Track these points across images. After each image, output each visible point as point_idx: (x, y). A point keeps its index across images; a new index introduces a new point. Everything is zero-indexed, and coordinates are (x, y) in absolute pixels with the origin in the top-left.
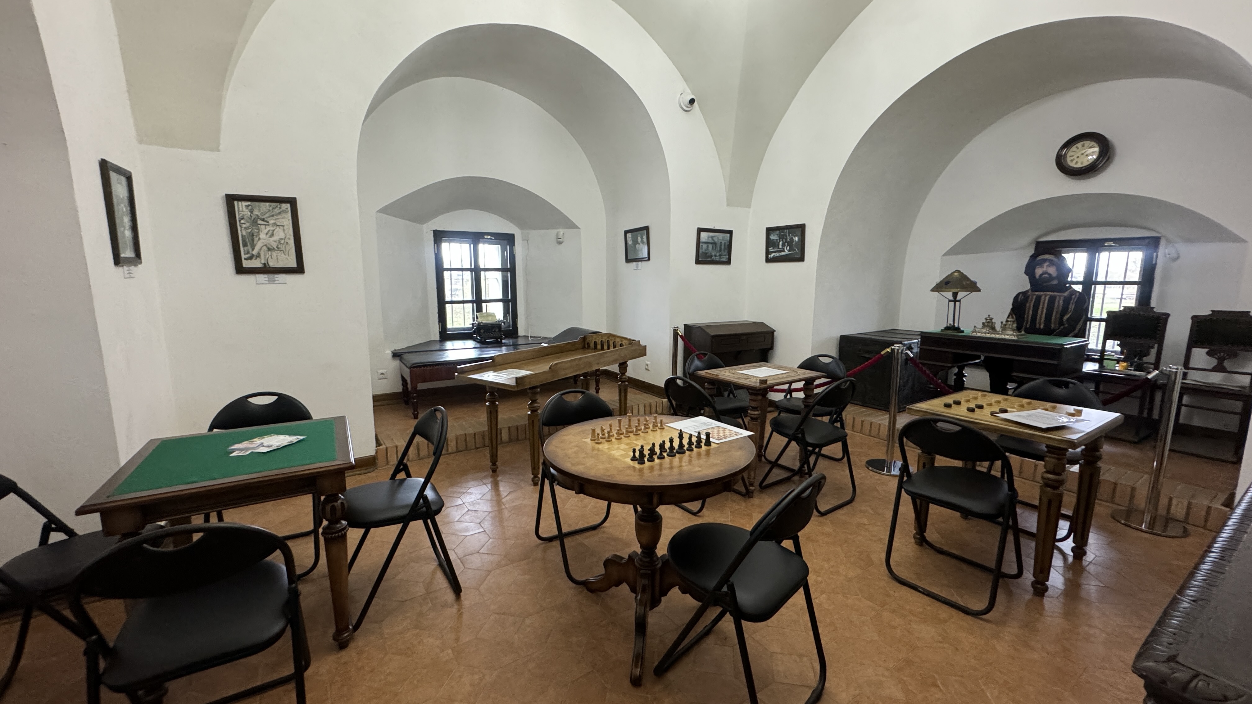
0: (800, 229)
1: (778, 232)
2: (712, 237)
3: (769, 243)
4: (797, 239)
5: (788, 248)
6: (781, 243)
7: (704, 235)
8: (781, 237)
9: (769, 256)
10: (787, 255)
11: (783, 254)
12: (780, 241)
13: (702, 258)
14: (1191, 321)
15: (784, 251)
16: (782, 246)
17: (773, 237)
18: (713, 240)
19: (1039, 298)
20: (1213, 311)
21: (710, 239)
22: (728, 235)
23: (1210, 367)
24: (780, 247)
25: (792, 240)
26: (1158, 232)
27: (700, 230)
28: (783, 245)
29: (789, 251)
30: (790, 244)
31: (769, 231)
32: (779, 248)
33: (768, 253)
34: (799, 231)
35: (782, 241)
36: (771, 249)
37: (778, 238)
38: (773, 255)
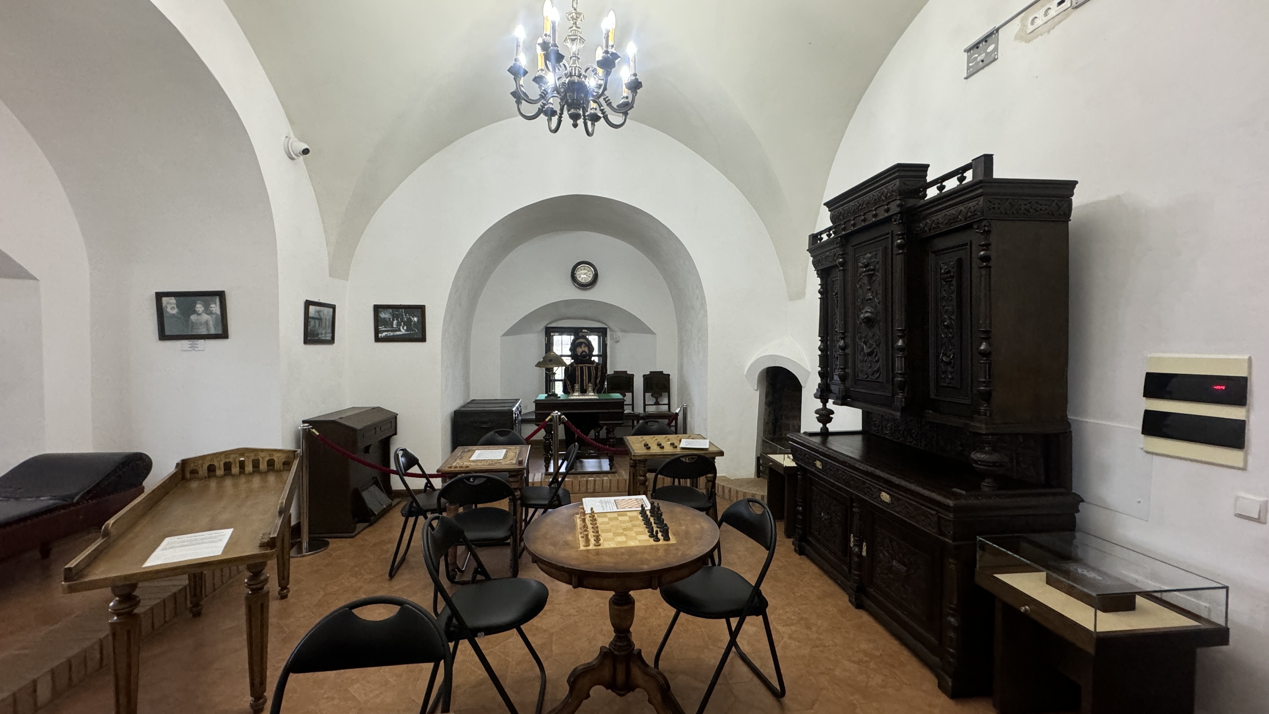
0: (420, 310)
1: (391, 310)
2: (319, 312)
3: (378, 321)
4: (416, 319)
5: (405, 328)
6: (395, 322)
7: (312, 309)
8: (395, 316)
9: (380, 335)
10: (403, 334)
11: (398, 333)
12: (394, 320)
13: (310, 337)
14: (643, 378)
15: (400, 330)
16: (397, 325)
17: (383, 315)
18: (319, 315)
19: (582, 368)
20: (650, 372)
21: (317, 314)
22: (331, 310)
23: (653, 403)
24: (395, 326)
25: (410, 320)
26: (607, 325)
27: (308, 304)
28: (399, 324)
29: (407, 330)
30: (408, 323)
31: (377, 309)
32: (393, 327)
33: (377, 332)
34: (419, 312)
35: (397, 320)
36: (381, 328)
37: (391, 317)
38: (384, 334)
